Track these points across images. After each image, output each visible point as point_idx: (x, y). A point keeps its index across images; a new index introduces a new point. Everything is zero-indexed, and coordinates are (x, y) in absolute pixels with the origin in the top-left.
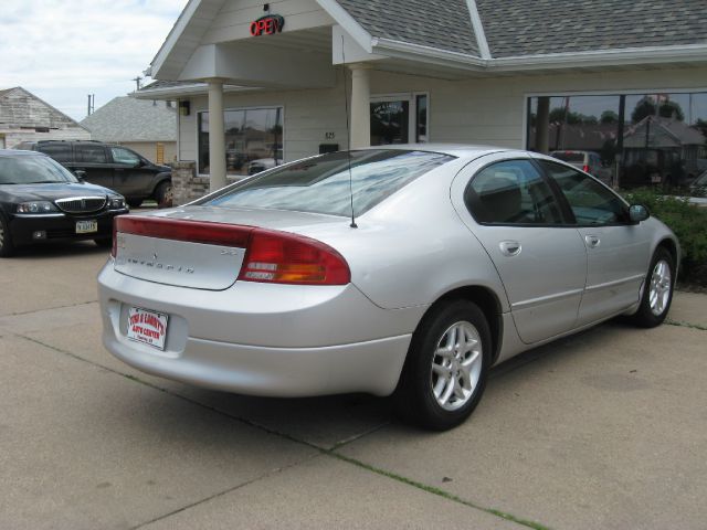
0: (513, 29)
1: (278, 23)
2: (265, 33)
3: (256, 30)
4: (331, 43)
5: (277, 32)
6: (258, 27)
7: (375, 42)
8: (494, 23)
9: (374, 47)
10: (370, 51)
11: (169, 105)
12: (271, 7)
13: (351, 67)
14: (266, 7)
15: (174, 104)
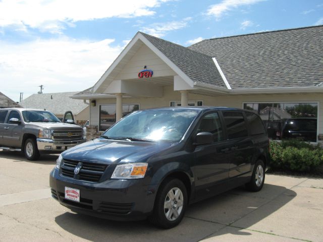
0: (237, 77)
1: (150, 74)
2: (144, 77)
3: (140, 76)
4: (173, 82)
5: (150, 77)
6: (142, 74)
7: (195, 83)
8: (229, 75)
9: (194, 86)
10: (192, 86)
11: (85, 101)
12: (147, 67)
13: (181, 92)
14: (145, 67)
15: (88, 101)
